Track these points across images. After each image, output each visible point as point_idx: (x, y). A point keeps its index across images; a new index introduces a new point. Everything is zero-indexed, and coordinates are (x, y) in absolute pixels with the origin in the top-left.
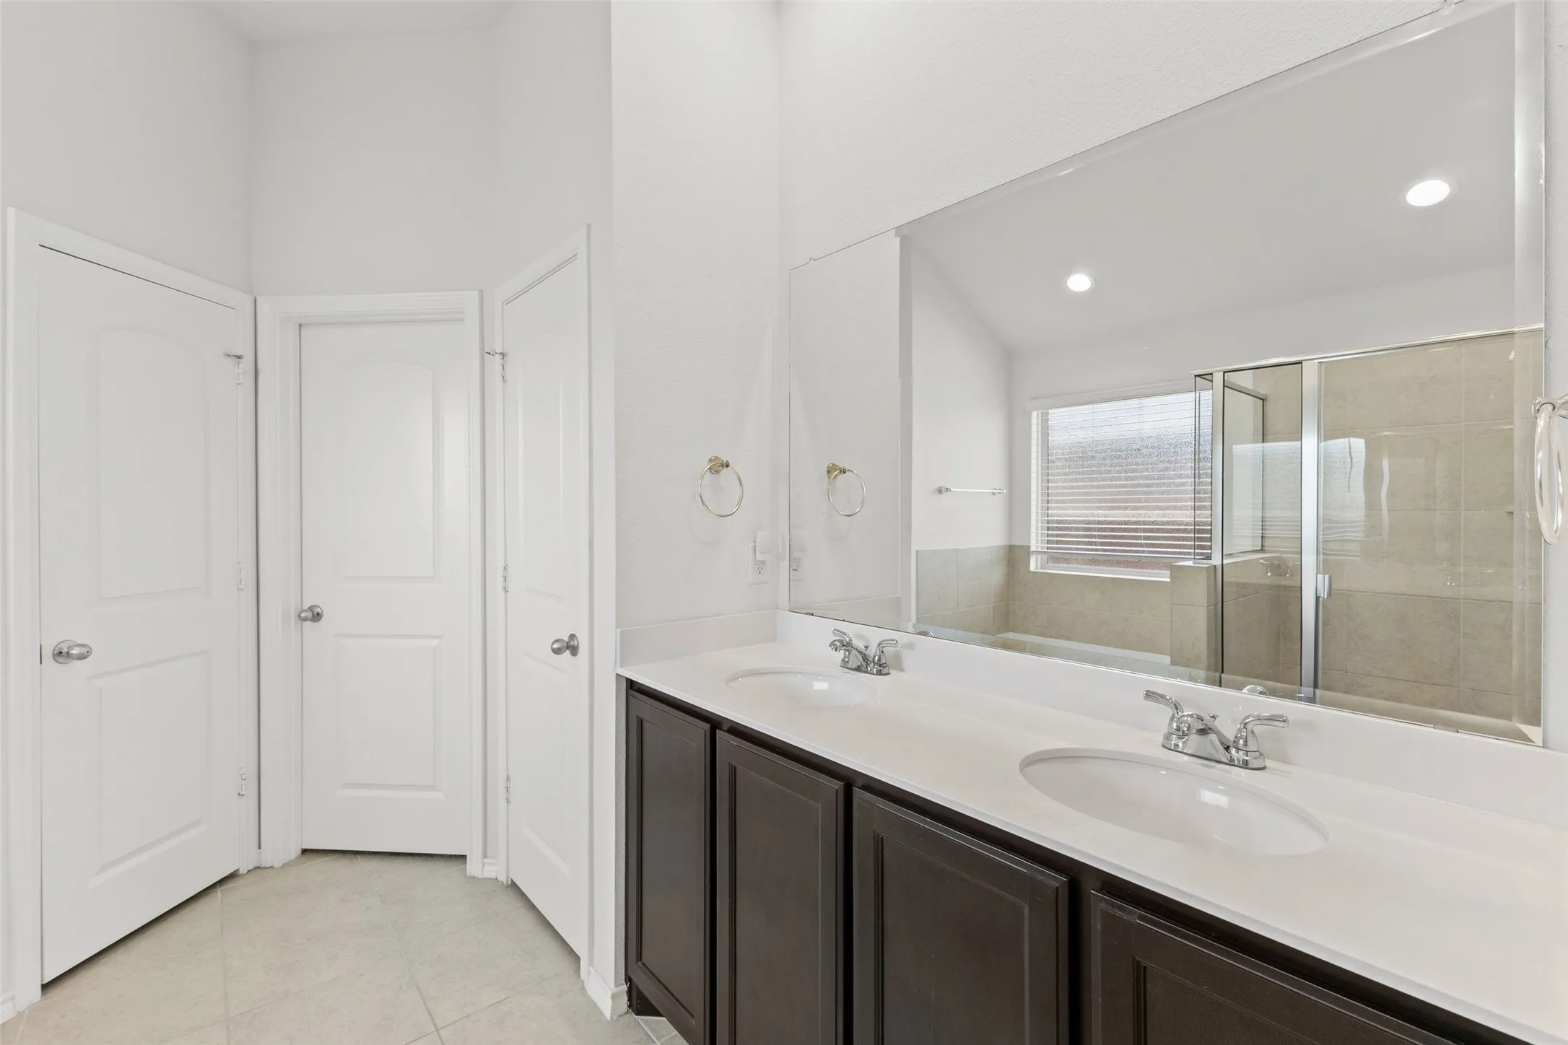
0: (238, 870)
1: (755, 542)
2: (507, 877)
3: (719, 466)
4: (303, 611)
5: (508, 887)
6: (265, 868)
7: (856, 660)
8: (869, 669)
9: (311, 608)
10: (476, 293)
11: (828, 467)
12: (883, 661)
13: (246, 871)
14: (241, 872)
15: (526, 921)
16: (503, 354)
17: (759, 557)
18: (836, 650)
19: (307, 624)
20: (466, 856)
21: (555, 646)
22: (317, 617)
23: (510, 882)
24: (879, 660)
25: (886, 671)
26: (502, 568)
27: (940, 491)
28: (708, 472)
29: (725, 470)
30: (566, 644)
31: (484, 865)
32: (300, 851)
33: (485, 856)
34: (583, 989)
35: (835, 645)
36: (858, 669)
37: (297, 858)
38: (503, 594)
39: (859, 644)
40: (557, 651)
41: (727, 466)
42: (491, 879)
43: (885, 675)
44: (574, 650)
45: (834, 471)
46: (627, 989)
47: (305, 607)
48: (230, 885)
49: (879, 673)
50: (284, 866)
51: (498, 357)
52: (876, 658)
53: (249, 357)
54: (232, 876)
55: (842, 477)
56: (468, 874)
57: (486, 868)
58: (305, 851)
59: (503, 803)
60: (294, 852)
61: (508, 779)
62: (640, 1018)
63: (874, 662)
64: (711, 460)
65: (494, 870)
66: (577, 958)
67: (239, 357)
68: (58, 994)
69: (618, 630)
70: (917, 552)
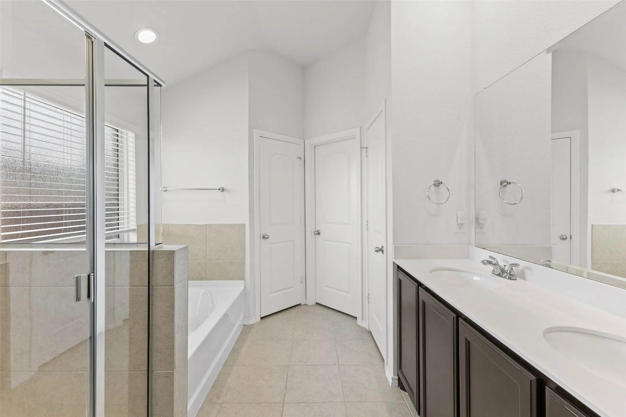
0: (301, 303)
1: (457, 215)
2: (369, 329)
3: (438, 184)
4: (315, 231)
5: (369, 332)
6: (307, 305)
7: (498, 271)
8: (504, 275)
9: (318, 231)
10: (359, 128)
11: (501, 181)
12: (512, 273)
13: (303, 304)
14: (302, 304)
15: (371, 345)
16: (366, 148)
17: (459, 222)
18: (484, 264)
19: (317, 235)
20: (357, 318)
21: (376, 249)
22: (319, 234)
23: (369, 331)
24: (510, 272)
25: (514, 278)
26: (366, 222)
27: (613, 191)
28: (433, 185)
29: (441, 185)
30: (380, 249)
31: (362, 322)
32: (316, 303)
33: (362, 319)
34: (384, 373)
35: (484, 262)
36: (499, 275)
37: (315, 305)
38: (367, 230)
39: (501, 264)
40: (377, 251)
41: (442, 183)
42: (364, 328)
43: (512, 280)
44: (383, 251)
45: (504, 184)
46: (398, 378)
47: (316, 231)
48: (299, 307)
49: (510, 278)
50: (311, 306)
51: (365, 149)
52: (508, 271)
53: (303, 158)
54: (299, 305)
55: (509, 186)
56: (357, 324)
57: (363, 323)
58: (317, 303)
59: (367, 303)
60: (314, 303)
61: (368, 294)
62: (401, 390)
63: (507, 273)
64: (435, 181)
65: (365, 325)
66: (383, 360)
67: (300, 158)
68: (263, 320)
69: (394, 245)
70: (592, 225)
